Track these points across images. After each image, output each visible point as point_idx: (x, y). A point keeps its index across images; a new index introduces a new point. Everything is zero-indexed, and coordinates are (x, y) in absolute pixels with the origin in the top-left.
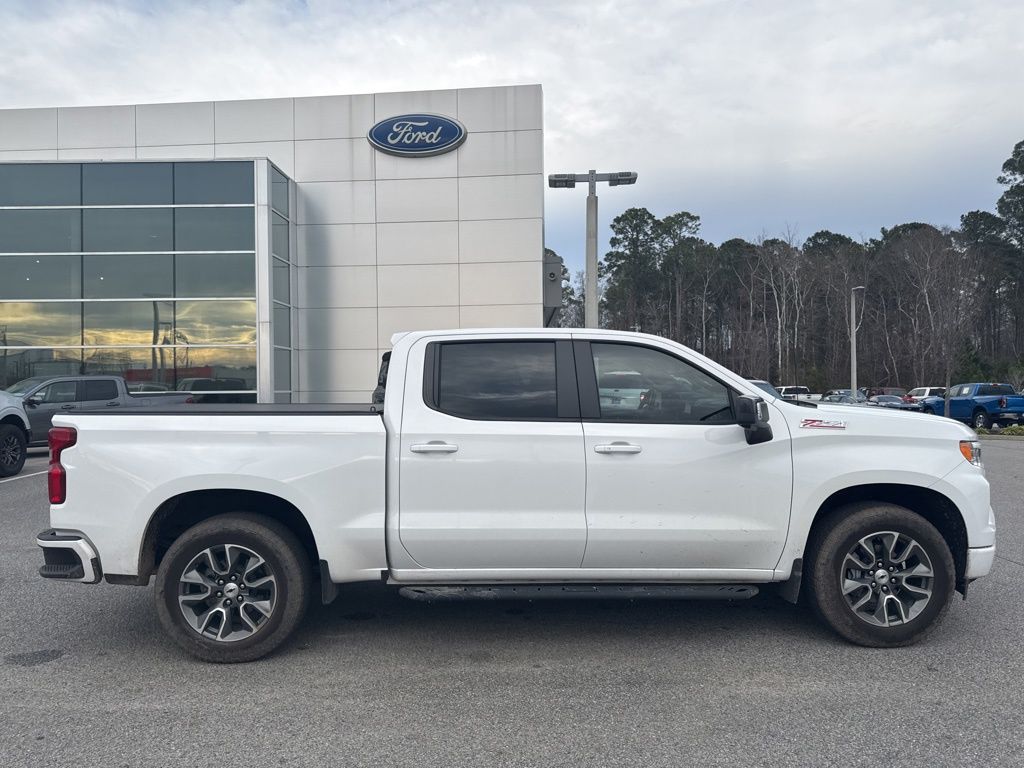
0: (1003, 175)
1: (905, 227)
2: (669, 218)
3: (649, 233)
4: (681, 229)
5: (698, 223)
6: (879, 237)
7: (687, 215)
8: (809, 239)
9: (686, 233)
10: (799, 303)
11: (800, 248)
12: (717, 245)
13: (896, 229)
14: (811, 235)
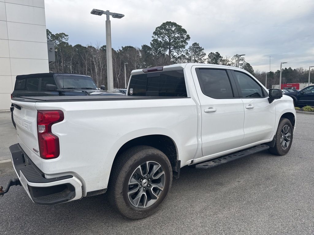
0: (153, 36)
1: (128, 47)
2: (57, 34)
3: (50, 38)
4: (62, 38)
5: (68, 37)
6: (121, 49)
7: (64, 34)
8: (101, 47)
9: (64, 40)
10: (101, 67)
11: (99, 50)
12: (73, 46)
13: (126, 47)
14: (102, 46)
